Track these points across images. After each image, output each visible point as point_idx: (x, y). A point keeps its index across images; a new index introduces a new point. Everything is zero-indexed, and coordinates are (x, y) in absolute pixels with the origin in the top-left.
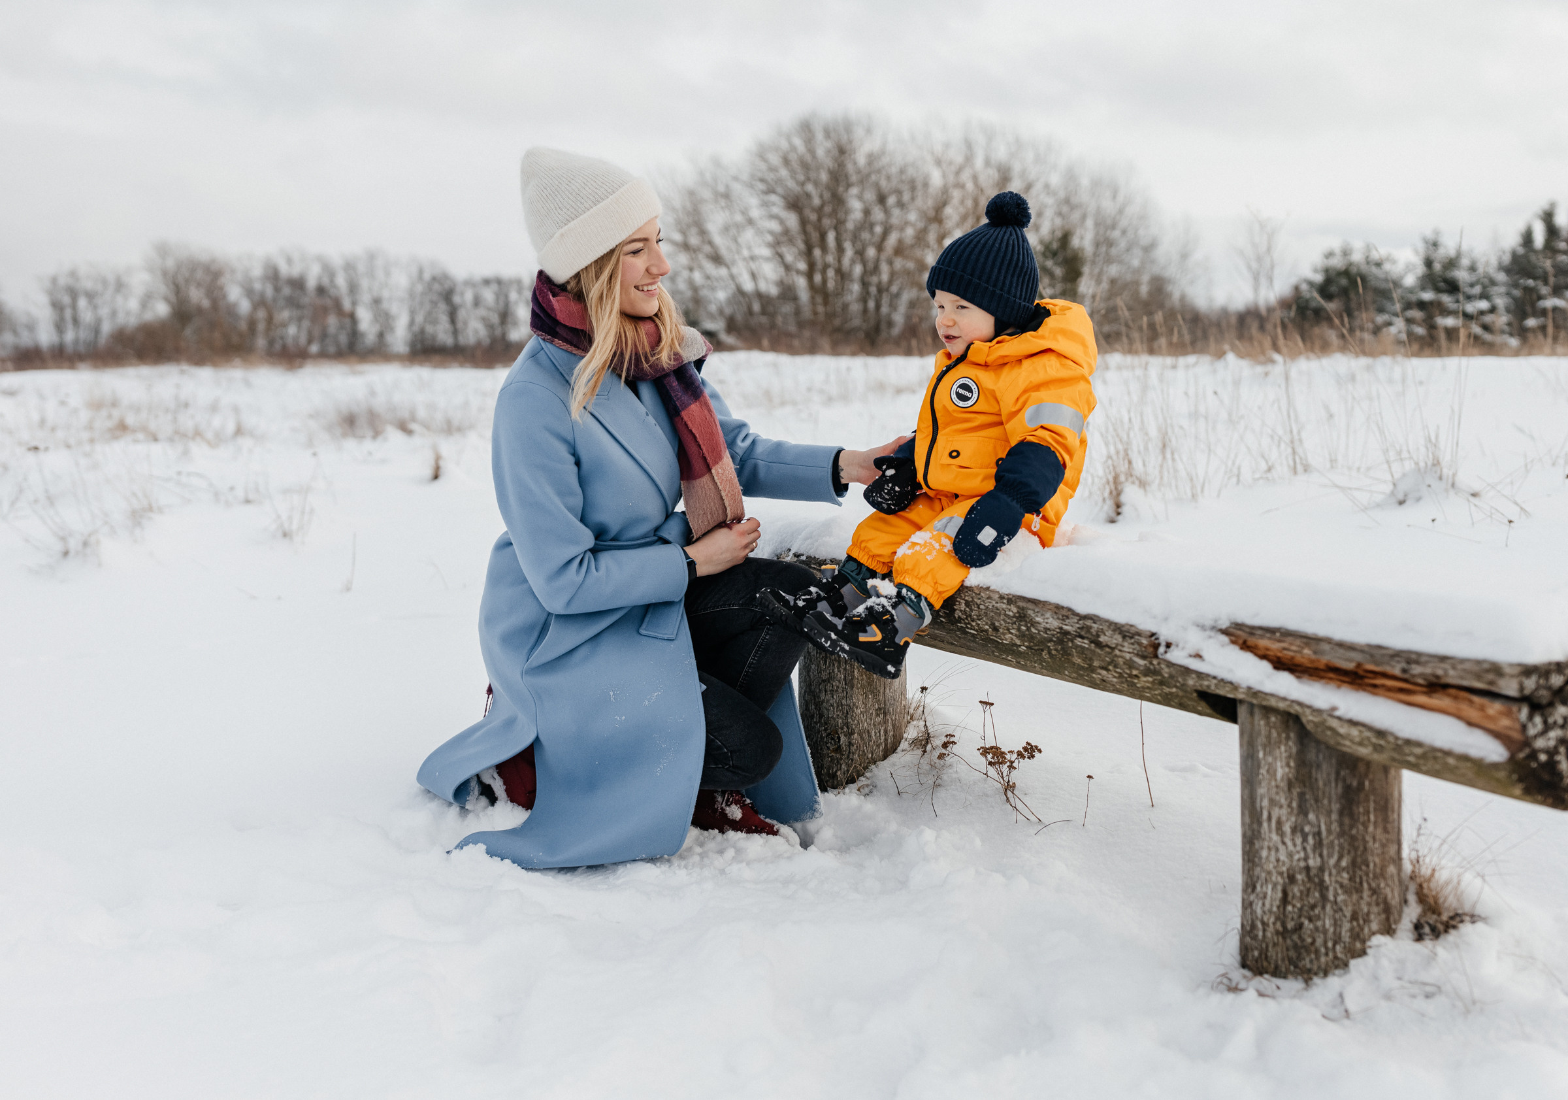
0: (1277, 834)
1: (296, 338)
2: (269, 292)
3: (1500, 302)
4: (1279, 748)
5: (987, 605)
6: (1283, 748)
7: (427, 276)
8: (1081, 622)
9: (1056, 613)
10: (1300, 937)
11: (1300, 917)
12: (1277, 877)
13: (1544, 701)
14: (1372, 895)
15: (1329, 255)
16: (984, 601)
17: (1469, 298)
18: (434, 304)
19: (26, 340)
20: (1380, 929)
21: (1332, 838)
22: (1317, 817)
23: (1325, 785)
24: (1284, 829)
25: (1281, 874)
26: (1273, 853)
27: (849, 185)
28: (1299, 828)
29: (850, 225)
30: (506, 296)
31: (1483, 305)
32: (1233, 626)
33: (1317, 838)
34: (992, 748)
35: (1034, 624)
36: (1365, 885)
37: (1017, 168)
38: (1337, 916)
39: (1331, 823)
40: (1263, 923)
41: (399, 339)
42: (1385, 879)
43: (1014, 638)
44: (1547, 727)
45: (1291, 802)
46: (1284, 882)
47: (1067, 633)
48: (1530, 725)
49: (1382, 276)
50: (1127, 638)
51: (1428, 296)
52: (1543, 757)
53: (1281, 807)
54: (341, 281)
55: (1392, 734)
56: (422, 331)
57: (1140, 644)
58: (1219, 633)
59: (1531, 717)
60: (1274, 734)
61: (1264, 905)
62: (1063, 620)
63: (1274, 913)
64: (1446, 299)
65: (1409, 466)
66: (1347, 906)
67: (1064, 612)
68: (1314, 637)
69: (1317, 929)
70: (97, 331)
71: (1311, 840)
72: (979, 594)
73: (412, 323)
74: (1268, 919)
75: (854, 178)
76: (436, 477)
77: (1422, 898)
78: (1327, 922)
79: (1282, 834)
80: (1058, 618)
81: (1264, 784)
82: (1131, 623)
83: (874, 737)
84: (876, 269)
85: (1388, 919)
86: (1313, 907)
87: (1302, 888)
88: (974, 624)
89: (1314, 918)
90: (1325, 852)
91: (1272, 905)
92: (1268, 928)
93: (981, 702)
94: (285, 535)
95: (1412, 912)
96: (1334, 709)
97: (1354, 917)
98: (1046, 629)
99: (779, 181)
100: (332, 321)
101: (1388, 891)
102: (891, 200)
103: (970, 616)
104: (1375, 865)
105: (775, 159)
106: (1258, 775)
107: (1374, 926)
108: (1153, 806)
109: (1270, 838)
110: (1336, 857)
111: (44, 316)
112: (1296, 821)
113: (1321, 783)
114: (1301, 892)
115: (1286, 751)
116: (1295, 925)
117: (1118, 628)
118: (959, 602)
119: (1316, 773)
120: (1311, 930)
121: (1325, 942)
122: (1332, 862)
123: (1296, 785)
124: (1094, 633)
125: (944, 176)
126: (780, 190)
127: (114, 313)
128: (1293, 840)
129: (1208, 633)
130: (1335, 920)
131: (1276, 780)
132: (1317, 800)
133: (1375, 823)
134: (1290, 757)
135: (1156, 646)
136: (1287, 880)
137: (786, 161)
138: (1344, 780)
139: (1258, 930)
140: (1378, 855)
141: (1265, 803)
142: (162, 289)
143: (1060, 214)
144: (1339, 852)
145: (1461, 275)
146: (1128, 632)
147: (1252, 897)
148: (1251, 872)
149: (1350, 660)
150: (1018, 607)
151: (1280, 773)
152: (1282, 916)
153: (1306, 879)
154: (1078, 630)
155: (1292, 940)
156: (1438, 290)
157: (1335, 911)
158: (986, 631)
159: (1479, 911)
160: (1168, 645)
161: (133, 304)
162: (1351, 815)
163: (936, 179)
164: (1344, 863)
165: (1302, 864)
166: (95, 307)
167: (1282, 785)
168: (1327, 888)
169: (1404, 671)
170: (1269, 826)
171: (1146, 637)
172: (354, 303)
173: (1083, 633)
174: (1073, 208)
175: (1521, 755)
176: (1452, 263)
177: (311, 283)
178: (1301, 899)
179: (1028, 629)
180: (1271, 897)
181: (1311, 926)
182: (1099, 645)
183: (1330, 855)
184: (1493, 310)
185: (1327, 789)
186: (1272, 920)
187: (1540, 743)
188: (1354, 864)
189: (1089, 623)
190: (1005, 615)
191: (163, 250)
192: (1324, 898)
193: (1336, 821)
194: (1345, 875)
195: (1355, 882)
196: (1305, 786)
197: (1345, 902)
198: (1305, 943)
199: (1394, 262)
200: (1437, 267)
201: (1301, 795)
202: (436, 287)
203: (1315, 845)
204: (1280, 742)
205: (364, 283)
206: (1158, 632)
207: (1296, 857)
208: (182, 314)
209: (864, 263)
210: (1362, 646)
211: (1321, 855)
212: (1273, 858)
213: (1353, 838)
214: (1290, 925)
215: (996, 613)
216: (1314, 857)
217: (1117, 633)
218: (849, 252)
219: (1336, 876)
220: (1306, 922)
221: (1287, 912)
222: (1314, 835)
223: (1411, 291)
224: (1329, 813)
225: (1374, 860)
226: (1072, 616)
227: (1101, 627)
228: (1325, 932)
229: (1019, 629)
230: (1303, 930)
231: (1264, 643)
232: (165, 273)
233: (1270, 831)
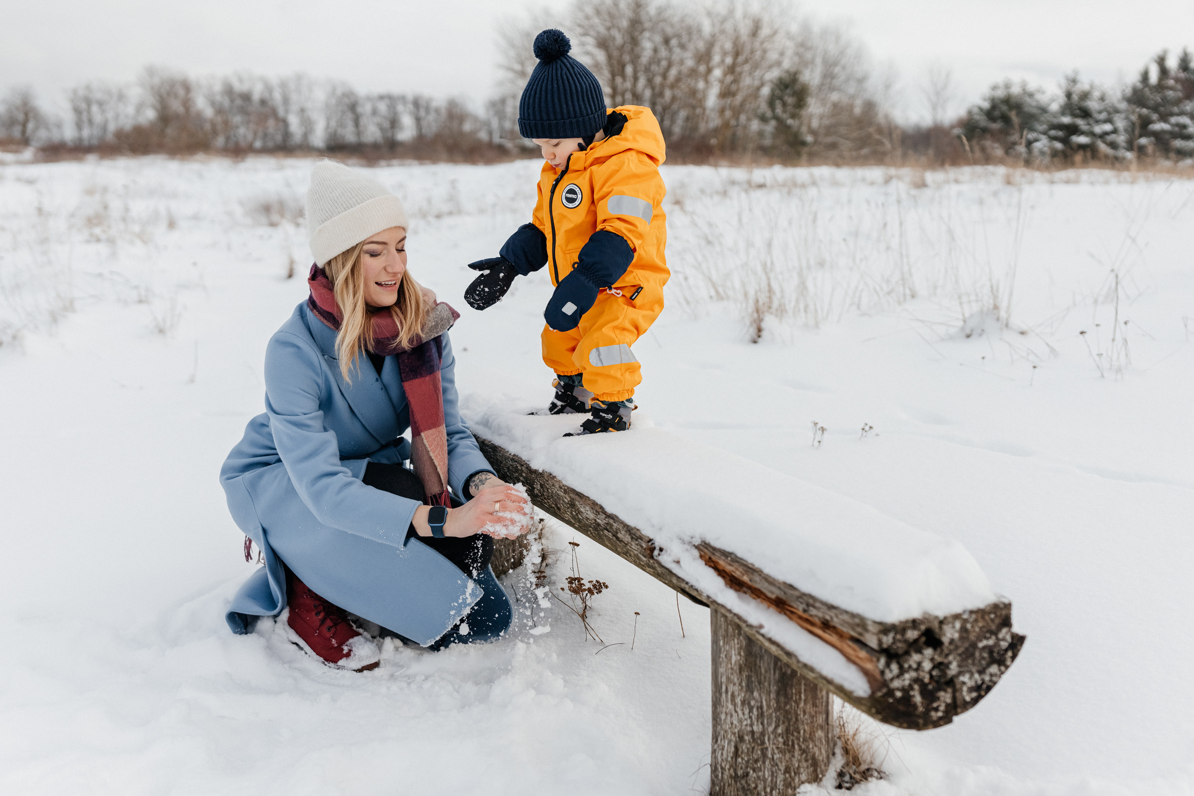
0: (732, 704)
1: (245, 137)
2: (226, 103)
3: (1121, 124)
4: (734, 640)
5: (552, 490)
6: (736, 641)
7: (339, 92)
8: (606, 519)
9: (592, 508)
10: (747, 782)
11: (747, 767)
12: (731, 736)
13: (900, 652)
14: (802, 754)
15: (994, 88)
16: (550, 486)
17: (1097, 122)
18: (343, 112)
19: (56, 136)
20: (808, 779)
21: (771, 711)
22: (760, 695)
23: (766, 672)
24: (736, 701)
25: (734, 734)
26: (729, 717)
27: (643, 30)
28: (747, 702)
29: (644, 60)
30: (394, 108)
31: (1108, 127)
32: (703, 543)
33: (760, 710)
34: (578, 578)
35: (580, 512)
36: (796, 747)
37: (766, 19)
38: (774, 769)
39: (770, 700)
40: (722, 768)
41: (319, 138)
42: (813, 741)
43: (570, 518)
44: (902, 671)
45: (741, 682)
46: (736, 740)
47: (599, 525)
48: (887, 671)
49: (1034, 104)
50: (634, 540)
51: (1066, 120)
52: (899, 694)
53: (734, 684)
54: (277, 96)
55: (796, 656)
56: (336, 132)
57: (642, 547)
58: (694, 548)
59: (888, 665)
60: (730, 629)
61: (722, 754)
62: (596, 514)
63: (729, 762)
64: (1081, 123)
65: (975, 308)
66: (781, 763)
67: (598, 508)
68: (751, 566)
69: (759, 777)
70: (104, 128)
71: (755, 711)
72: (548, 481)
73: (328, 127)
74: (725, 766)
75: (647, 25)
76: (290, 276)
77: (846, 751)
78: (766, 773)
79: (735, 705)
80: (593, 512)
81: (723, 665)
82: (638, 528)
83: (504, 554)
84: (661, 94)
85: (815, 771)
86: (756, 761)
87: (748, 746)
88: (546, 501)
89: (757, 770)
90: (765, 722)
91: (727, 756)
92: (724, 772)
93: (570, 543)
94: (161, 331)
95: (838, 762)
96: (761, 627)
97: (787, 770)
98: (587, 519)
99: (592, 27)
100: (271, 123)
101: (816, 750)
102: (674, 42)
103: (543, 495)
104: (805, 731)
105: (589, 10)
106: (720, 657)
107: (803, 777)
108: (684, 636)
109: (727, 707)
110: (773, 726)
111: (67, 117)
112: (745, 696)
113: (763, 671)
114: (748, 749)
115: (738, 643)
116: (743, 773)
117: (629, 530)
118: (537, 483)
119: (760, 662)
120: (754, 778)
121: (765, 788)
122: (771, 729)
123: (746, 670)
124: (615, 530)
125: (713, 25)
126: (592, 33)
127: (117, 116)
128: (742, 710)
129: (686, 546)
130: (773, 773)
131: (731, 664)
132: (760, 683)
133: (805, 701)
134: (741, 648)
135: (652, 549)
136: (738, 739)
137: (598, 12)
138: (781, 669)
139: (719, 772)
140: (807, 724)
141: (724, 679)
142: (151, 99)
143: (797, 54)
144: (776, 722)
145: (1093, 105)
146: (635, 535)
147: (716, 746)
148: (715, 728)
149: (772, 593)
150: (570, 497)
151: (734, 658)
152: (734, 765)
153: (751, 740)
154: (606, 525)
155: (741, 784)
156: (1074, 115)
157: (772, 766)
158: (554, 508)
159: (885, 768)
160: (661, 550)
161: (130, 110)
162: (786, 695)
163: (707, 28)
164: (780, 731)
165: (749, 729)
166: (103, 111)
167: (735, 668)
168: (767, 749)
169: (805, 611)
170: (727, 697)
171: (645, 542)
172: (287, 111)
173: (608, 528)
174: (808, 49)
175: (879, 694)
176: (1085, 96)
177: (256, 96)
178: (748, 754)
179: (577, 514)
180: (727, 750)
181: (755, 775)
182: (618, 538)
183: (769, 724)
184: (1115, 131)
185: (768, 675)
186: (727, 767)
187: (896, 684)
188: (787, 731)
189: (611, 521)
190: (563, 500)
191: (151, 71)
192: (764, 755)
193: (774, 699)
194: (780, 739)
195: (788, 745)
196: (751, 671)
197: (780, 759)
198: (750, 787)
199: (1044, 93)
200: (1075, 98)
201: (749, 678)
202: (346, 100)
203: (758, 715)
204: (734, 636)
205: (294, 97)
206: (654, 539)
207: (745, 723)
208: (165, 118)
209: (653, 88)
210: (779, 583)
211: (762, 724)
212: (728, 721)
213: (787, 712)
214: (740, 773)
215: (557, 497)
216: (758, 725)
217: (628, 534)
218: (642, 82)
219: (773, 740)
220: (751, 772)
221: (738, 762)
222: (758, 708)
223: (1054, 115)
224: (769, 693)
225: (804, 728)
226: (601, 513)
227: (618, 527)
228: (765, 780)
229: (571, 513)
230: (749, 778)
231: (722, 563)
232: (152, 88)
233: (727, 701)
